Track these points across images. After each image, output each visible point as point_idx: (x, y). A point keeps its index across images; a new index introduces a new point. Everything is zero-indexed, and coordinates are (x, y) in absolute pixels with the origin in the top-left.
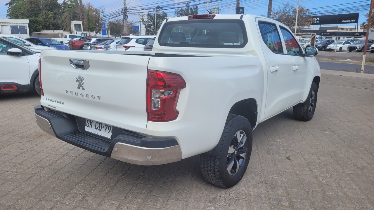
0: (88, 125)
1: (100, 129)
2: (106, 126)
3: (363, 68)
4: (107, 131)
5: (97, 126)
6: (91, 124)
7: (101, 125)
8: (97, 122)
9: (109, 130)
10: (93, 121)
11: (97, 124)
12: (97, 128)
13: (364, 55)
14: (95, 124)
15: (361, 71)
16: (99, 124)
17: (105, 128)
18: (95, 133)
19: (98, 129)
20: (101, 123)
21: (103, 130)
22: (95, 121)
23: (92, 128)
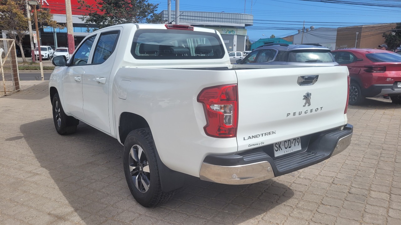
0: (277, 150)
1: (290, 146)
2: (295, 140)
3: (42, 76)
4: (297, 144)
5: (286, 144)
6: (280, 147)
7: (289, 142)
8: (285, 141)
9: (298, 142)
10: (281, 142)
11: (285, 142)
12: (286, 147)
13: (40, 63)
14: (284, 145)
15: (42, 79)
16: (287, 142)
17: (294, 142)
18: (286, 153)
19: (288, 147)
20: (289, 140)
21: (293, 145)
22: (282, 141)
23: (282, 150)
